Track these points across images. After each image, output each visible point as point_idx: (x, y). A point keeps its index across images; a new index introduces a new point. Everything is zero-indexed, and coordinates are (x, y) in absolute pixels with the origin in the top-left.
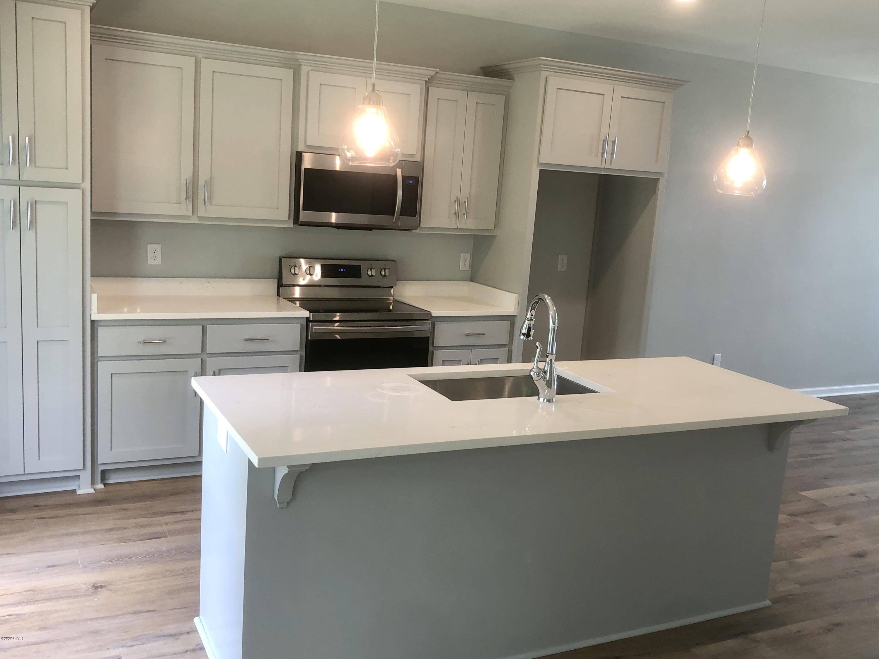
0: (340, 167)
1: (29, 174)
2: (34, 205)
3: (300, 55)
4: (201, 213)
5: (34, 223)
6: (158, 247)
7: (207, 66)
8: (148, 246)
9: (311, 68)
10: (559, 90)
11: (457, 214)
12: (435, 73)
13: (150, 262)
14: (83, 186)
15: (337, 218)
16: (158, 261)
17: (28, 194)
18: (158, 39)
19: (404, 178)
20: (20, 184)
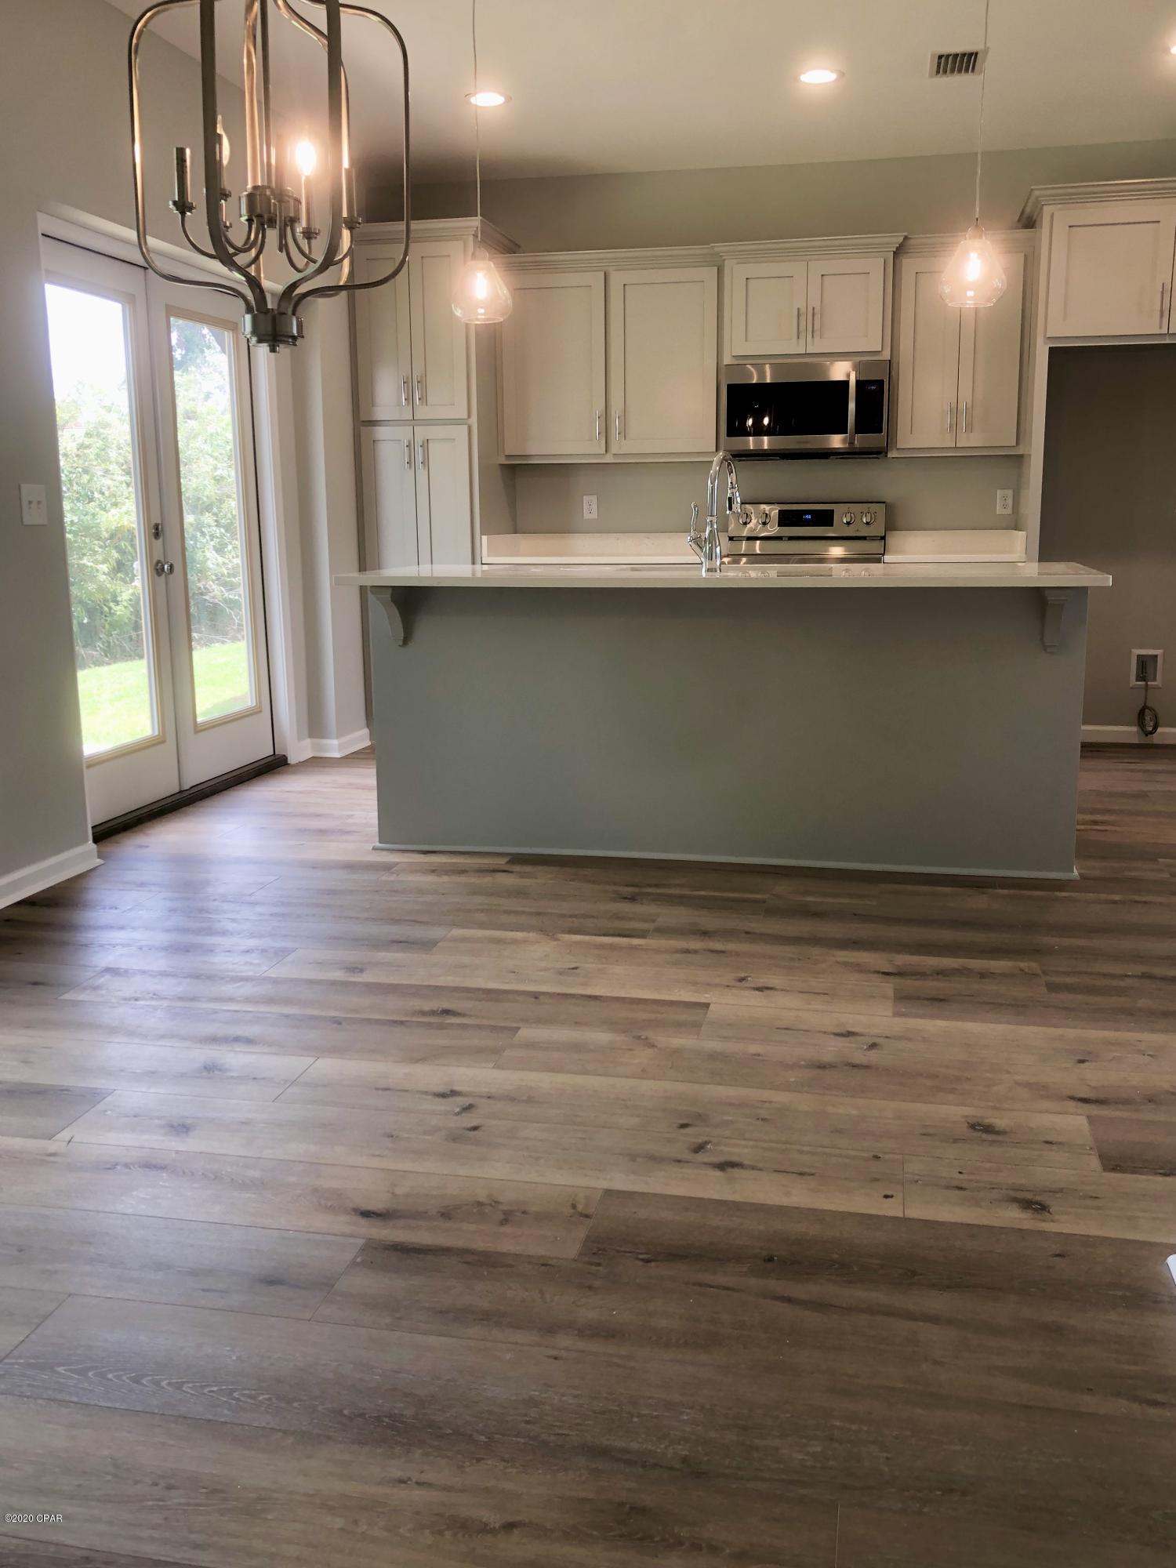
0: (771, 378)
1: (422, 412)
2: (426, 444)
3: (719, 247)
4: (614, 449)
5: (426, 463)
6: (594, 498)
7: (616, 279)
8: (584, 497)
9: (735, 261)
10: (1071, 228)
11: (954, 427)
12: (902, 239)
13: (587, 516)
14: (470, 421)
15: (769, 442)
16: (594, 515)
17: (421, 433)
18: (561, 258)
19: (858, 382)
20: (414, 422)
